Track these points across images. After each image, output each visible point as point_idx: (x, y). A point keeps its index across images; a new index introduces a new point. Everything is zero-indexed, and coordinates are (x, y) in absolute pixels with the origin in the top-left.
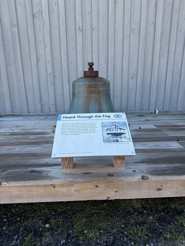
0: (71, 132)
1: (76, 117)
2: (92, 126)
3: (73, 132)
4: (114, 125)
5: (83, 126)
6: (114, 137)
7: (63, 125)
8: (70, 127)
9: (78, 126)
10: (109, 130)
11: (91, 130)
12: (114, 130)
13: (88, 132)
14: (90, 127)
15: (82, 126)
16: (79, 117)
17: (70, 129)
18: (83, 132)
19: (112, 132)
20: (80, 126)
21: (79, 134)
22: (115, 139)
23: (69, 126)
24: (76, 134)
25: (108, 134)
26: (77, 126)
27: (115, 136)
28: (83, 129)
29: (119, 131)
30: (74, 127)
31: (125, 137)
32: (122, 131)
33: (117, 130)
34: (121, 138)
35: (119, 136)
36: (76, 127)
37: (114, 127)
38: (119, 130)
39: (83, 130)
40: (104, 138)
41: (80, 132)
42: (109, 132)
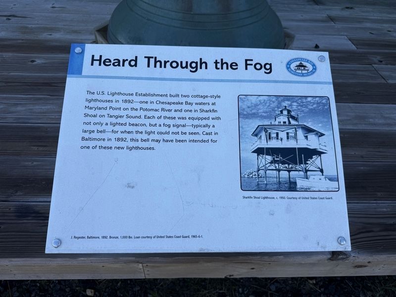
0: (119, 135)
1: (142, 62)
2: (202, 111)
3: (129, 137)
4: (285, 112)
5: (167, 107)
6: (281, 166)
7: (92, 99)
8: (116, 113)
9: (149, 106)
10: (263, 134)
11: (196, 130)
12: (283, 135)
13: (187, 137)
14: (195, 115)
15: (164, 106)
16: (152, 61)
17: (120, 120)
18: (166, 137)
19: (274, 144)
20: (155, 106)
21: (153, 144)
22: (284, 174)
23: (114, 105)
24: (140, 144)
25: (259, 151)
26: (144, 106)
27: (283, 163)
28: (168, 122)
29: (302, 142)
30: (134, 113)
31: (322, 171)
32: (312, 142)
33: (295, 137)
34: (307, 171)
35: (301, 163)
36: (143, 113)
37: (283, 119)
38: (300, 133)
39: (167, 129)
40: (246, 172)
41: (156, 137)
42: (263, 144)
